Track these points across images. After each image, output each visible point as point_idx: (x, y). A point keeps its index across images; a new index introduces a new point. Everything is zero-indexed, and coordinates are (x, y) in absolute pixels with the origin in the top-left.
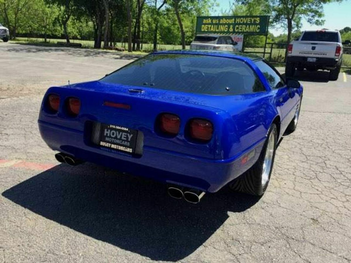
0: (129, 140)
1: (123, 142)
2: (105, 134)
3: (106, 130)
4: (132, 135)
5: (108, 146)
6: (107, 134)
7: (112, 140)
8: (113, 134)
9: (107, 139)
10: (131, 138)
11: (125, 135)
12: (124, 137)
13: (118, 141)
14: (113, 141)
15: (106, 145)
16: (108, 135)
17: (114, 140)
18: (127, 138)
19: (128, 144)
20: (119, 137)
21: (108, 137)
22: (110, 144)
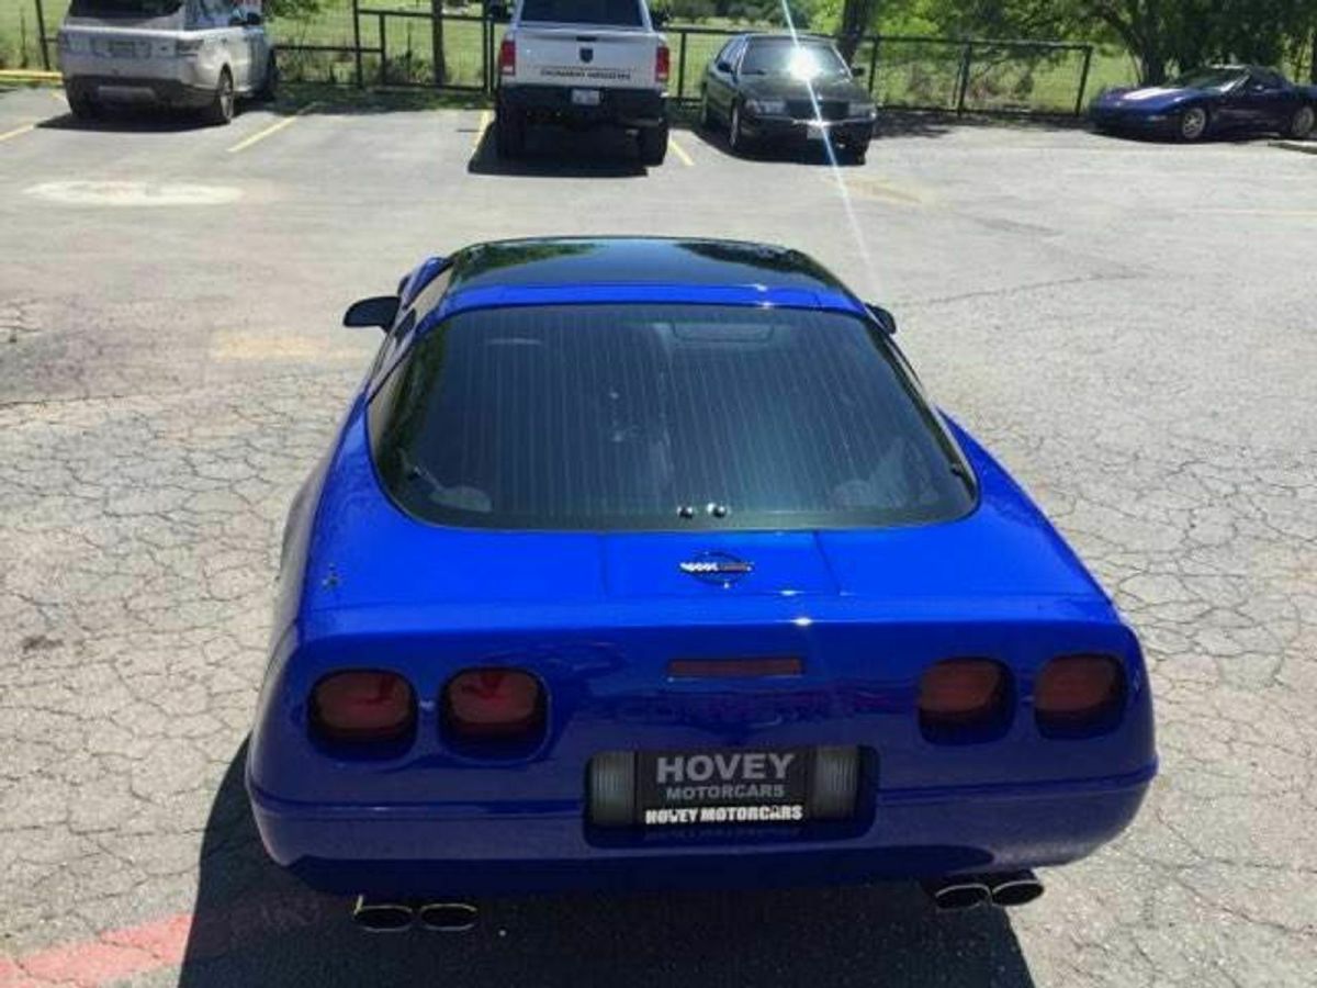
0: (780, 774)
1: (753, 787)
2: (662, 778)
3: (662, 761)
4: (789, 758)
5: (683, 820)
6: (670, 776)
7: (697, 793)
8: (700, 768)
9: (672, 794)
10: (788, 768)
11: (755, 761)
12: (756, 770)
13: (727, 791)
14: (701, 795)
15: (674, 819)
16: (678, 777)
17: (706, 792)
18: (770, 768)
19: (780, 791)
20: (727, 774)
21: (674, 786)
22: (693, 813)
